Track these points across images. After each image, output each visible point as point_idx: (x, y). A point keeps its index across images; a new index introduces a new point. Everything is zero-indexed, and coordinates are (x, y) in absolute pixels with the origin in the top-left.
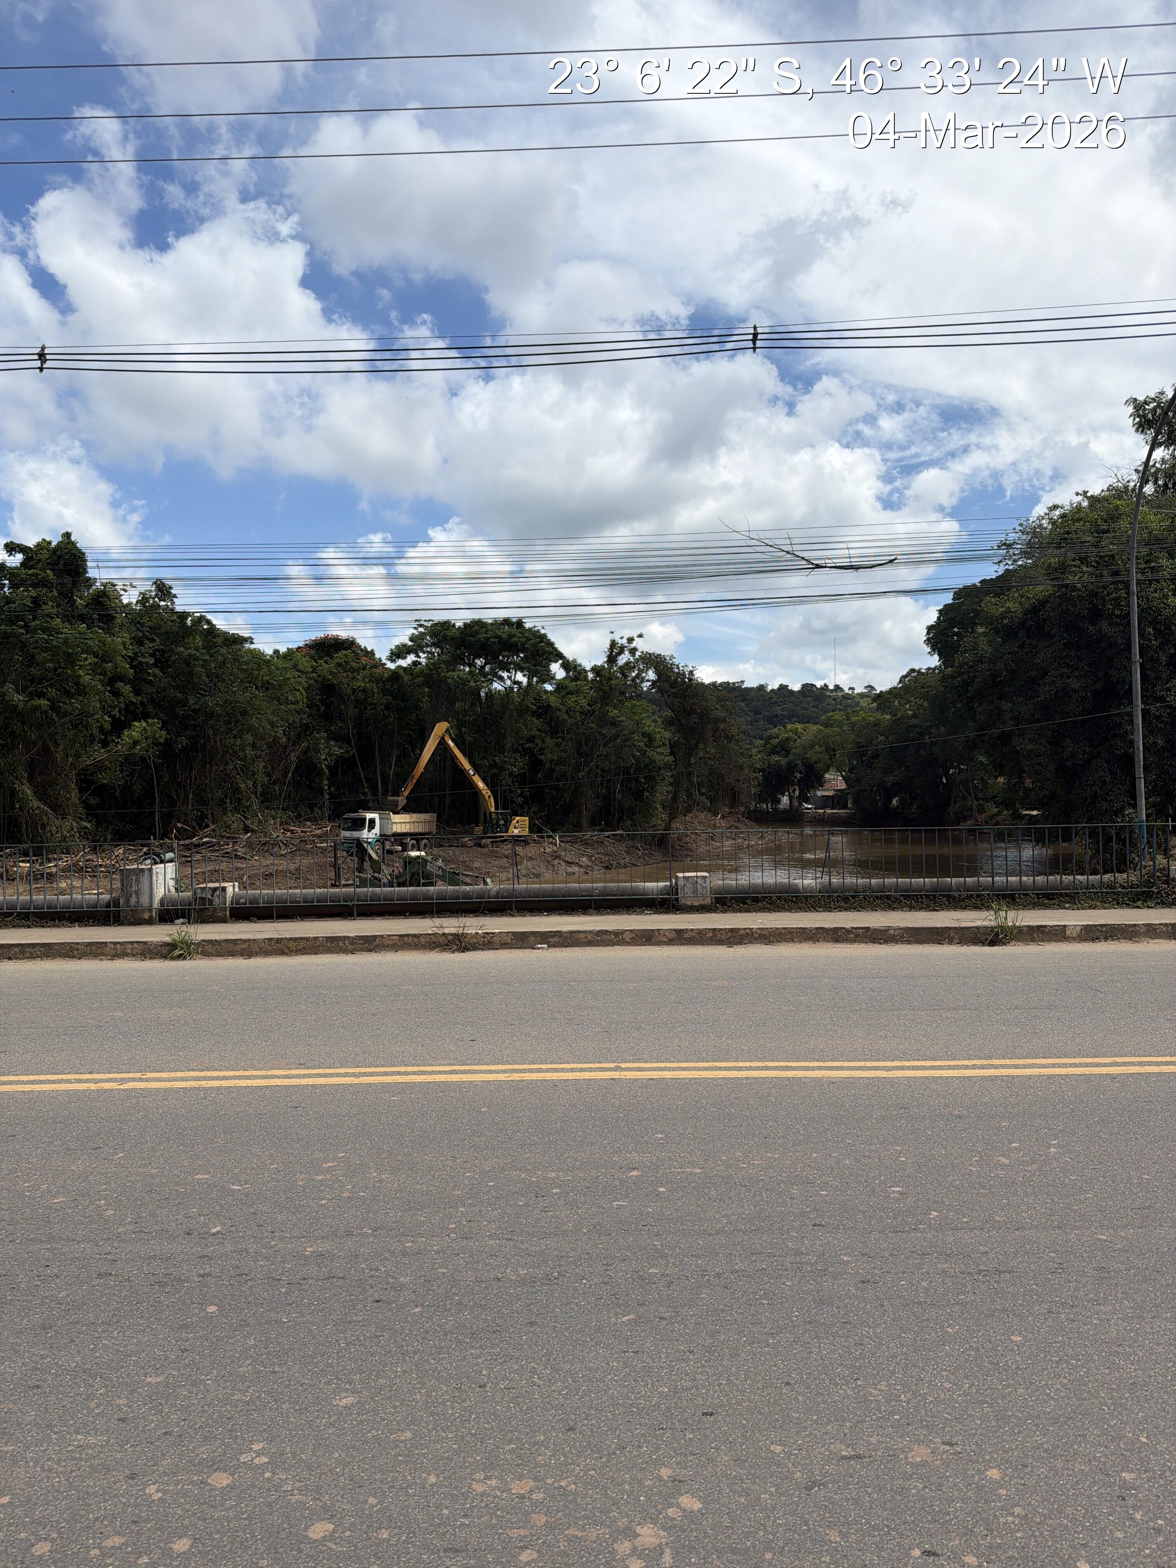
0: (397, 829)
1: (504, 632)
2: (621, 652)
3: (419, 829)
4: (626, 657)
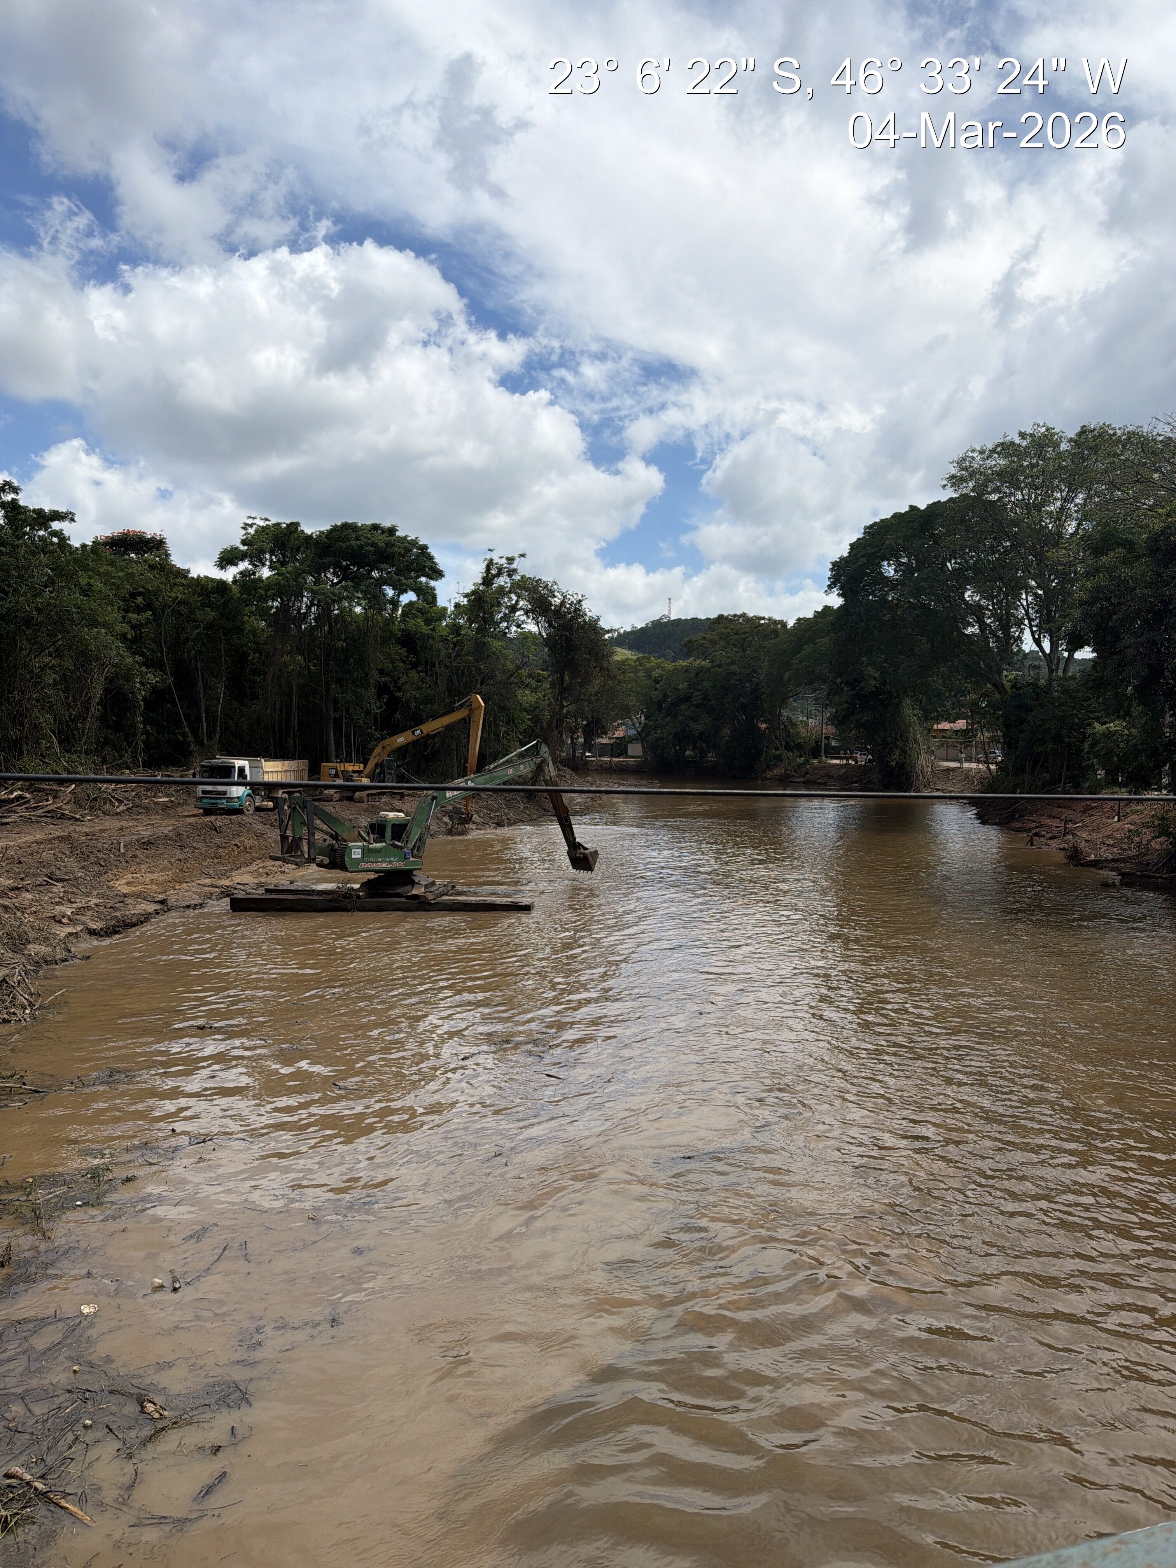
0: (270, 779)
1: (380, 539)
2: (499, 574)
3: (290, 779)
4: (503, 581)
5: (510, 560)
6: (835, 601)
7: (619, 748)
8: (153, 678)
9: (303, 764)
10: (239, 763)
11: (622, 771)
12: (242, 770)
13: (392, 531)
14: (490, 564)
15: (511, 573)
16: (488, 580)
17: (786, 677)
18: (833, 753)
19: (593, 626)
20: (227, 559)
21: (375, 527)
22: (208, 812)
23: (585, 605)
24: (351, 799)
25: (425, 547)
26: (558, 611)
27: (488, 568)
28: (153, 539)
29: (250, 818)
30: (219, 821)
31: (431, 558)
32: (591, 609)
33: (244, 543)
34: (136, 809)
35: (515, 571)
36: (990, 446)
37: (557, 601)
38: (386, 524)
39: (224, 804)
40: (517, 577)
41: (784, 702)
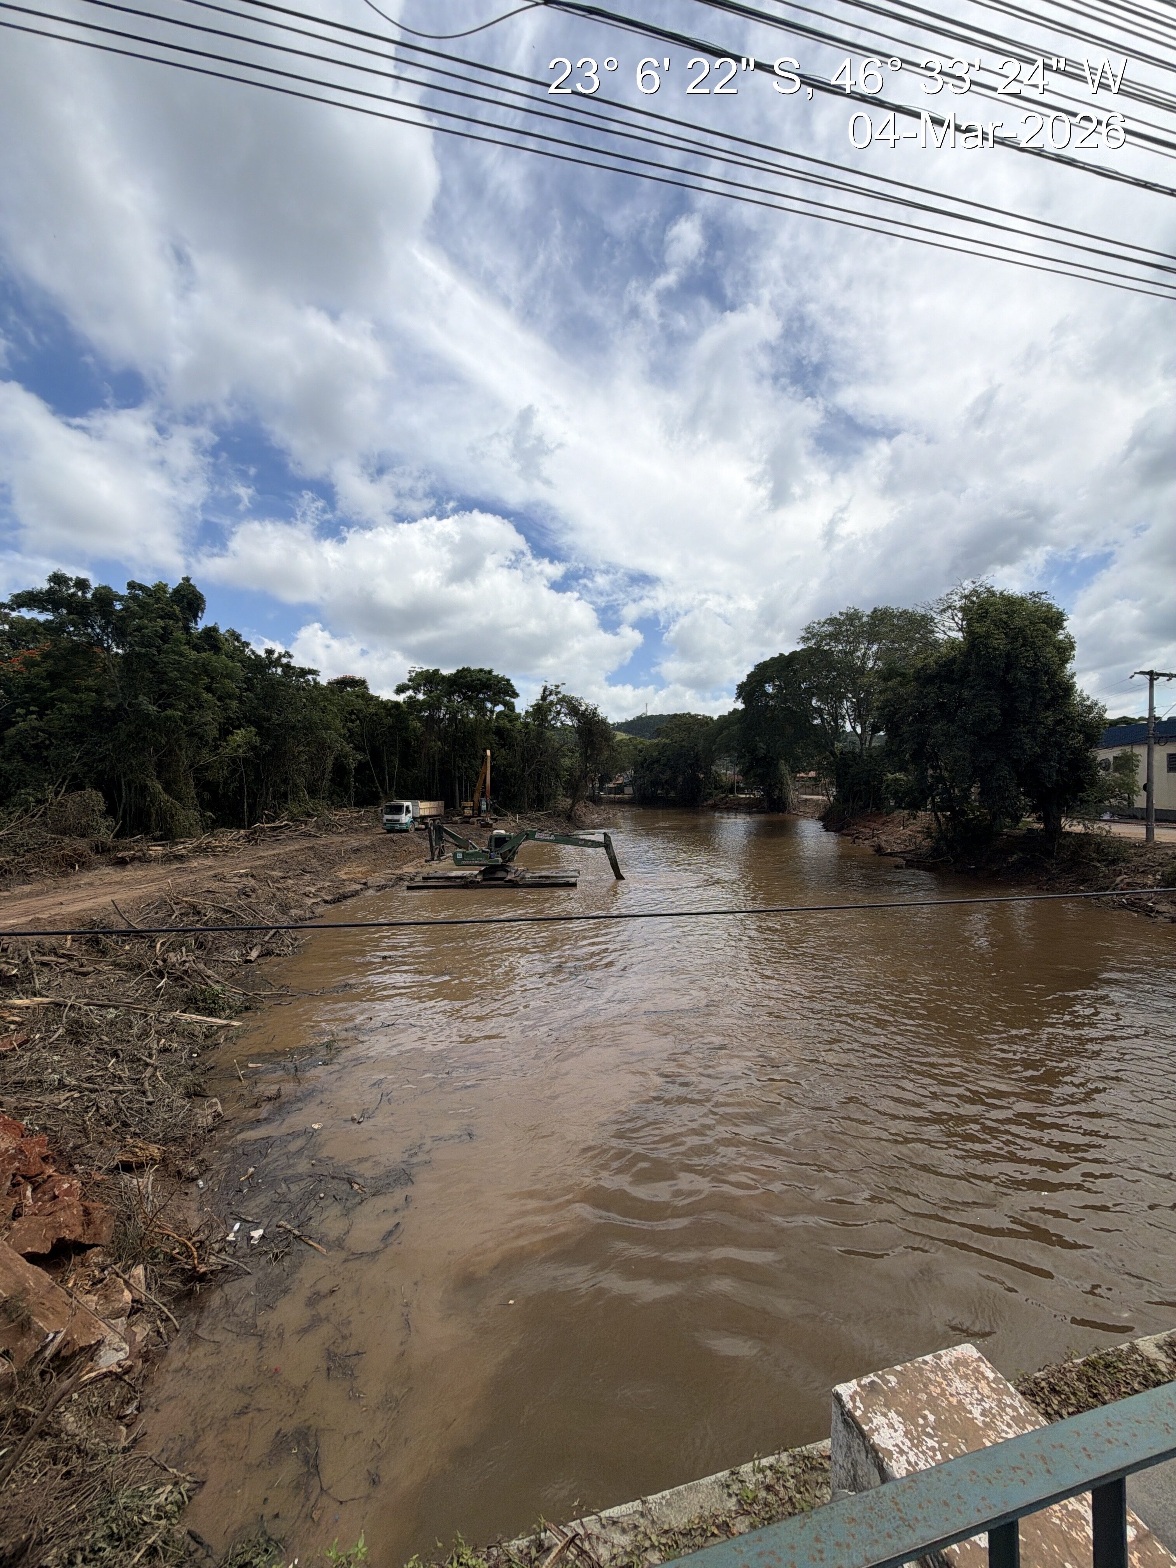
0: (423, 813)
1: (483, 676)
2: (550, 694)
3: (434, 812)
4: (553, 698)
5: (557, 686)
6: (740, 706)
7: (620, 789)
8: (359, 757)
9: (441, 803)
10: (406, 803)
11: (621, 803)
12: (407, 808)
13: (490, 672)
14: (545, 689)
15: (557, 693)
16: (544, 698)
17: (714, 748)
18: (741, 790)
19: (604, 722)
20: (400, 690)
21: (481, 670)
22: (389, 831)
23: (599, 710)
24: (468, 822)
25: (508, 680)
26: (583, 714)
27: (544, 691)
28: (359, 680)
29: (412, 835)
30: (395, 836)
31: (512, 686)
32: (602, 712)
33: (410, 680)
34: (351, 830)
35: (559, 692)
36: (823, 620)
37: (583, 708)
38: (487, 668)
39: (398, 827)
40: (560, 696)
41: (713, 762)
